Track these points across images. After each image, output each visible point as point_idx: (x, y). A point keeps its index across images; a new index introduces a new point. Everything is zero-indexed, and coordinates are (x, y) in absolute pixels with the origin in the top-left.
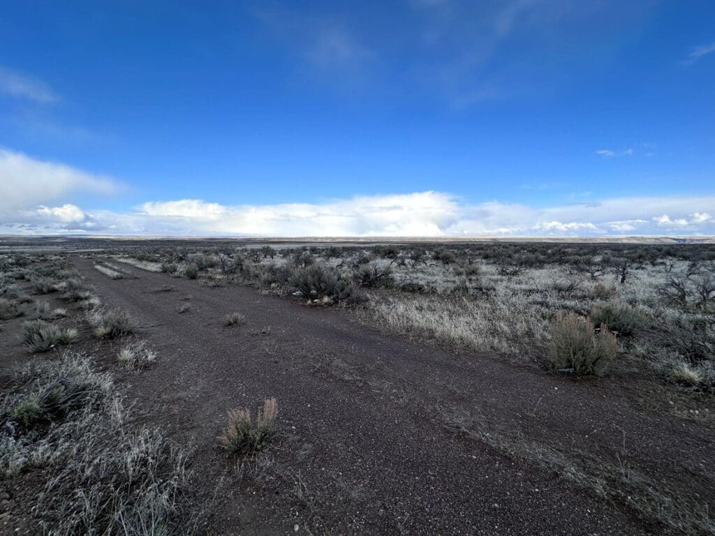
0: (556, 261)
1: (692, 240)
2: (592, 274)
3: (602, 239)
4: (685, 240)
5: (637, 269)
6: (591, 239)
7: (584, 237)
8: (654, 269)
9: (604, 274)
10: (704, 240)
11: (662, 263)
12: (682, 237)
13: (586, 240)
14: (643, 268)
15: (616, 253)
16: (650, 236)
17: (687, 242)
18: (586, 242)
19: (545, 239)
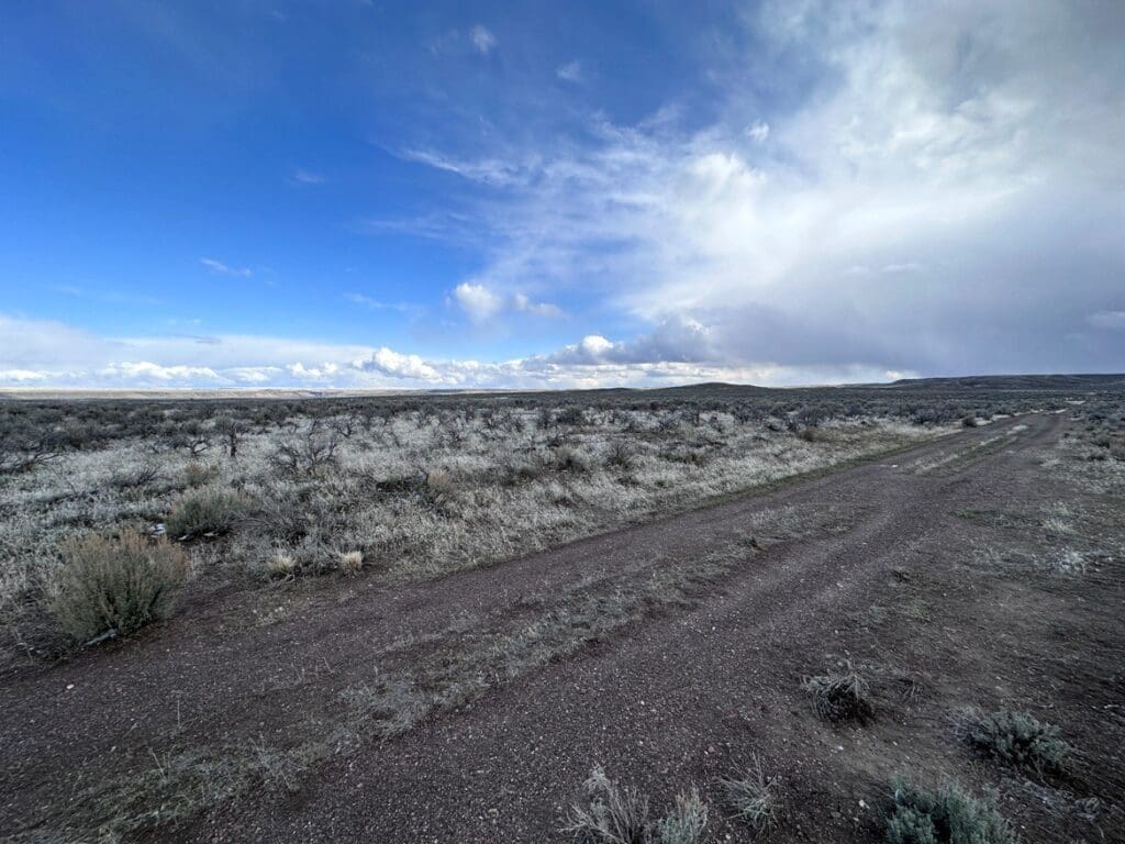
0: (137, 433)
1: (327, 394)
2: (193, 448)
3: (229, 393)
4: (321, 394)
5: (260, 433)
6: (213, 394)
7: (202, 389)
8: (281, 431)
9: (210, 445)
10: (337, 393)
11: (290, 423)
12: (317, 390)
13: (204, 394)
14: (267, 432)
15: (239, 413)
16: (287, 389)
17: (323, 396)
18: (205, 398)
19: (131, 393)
